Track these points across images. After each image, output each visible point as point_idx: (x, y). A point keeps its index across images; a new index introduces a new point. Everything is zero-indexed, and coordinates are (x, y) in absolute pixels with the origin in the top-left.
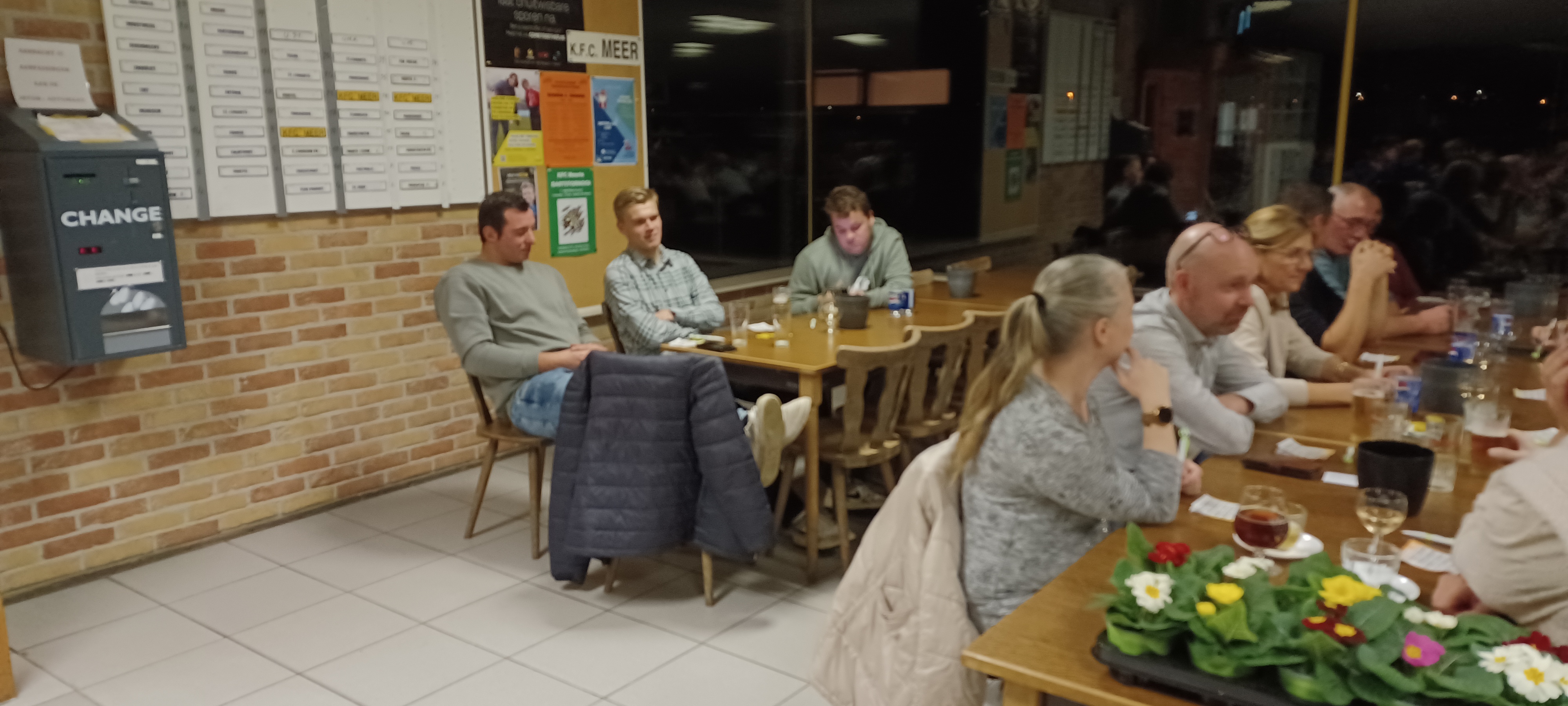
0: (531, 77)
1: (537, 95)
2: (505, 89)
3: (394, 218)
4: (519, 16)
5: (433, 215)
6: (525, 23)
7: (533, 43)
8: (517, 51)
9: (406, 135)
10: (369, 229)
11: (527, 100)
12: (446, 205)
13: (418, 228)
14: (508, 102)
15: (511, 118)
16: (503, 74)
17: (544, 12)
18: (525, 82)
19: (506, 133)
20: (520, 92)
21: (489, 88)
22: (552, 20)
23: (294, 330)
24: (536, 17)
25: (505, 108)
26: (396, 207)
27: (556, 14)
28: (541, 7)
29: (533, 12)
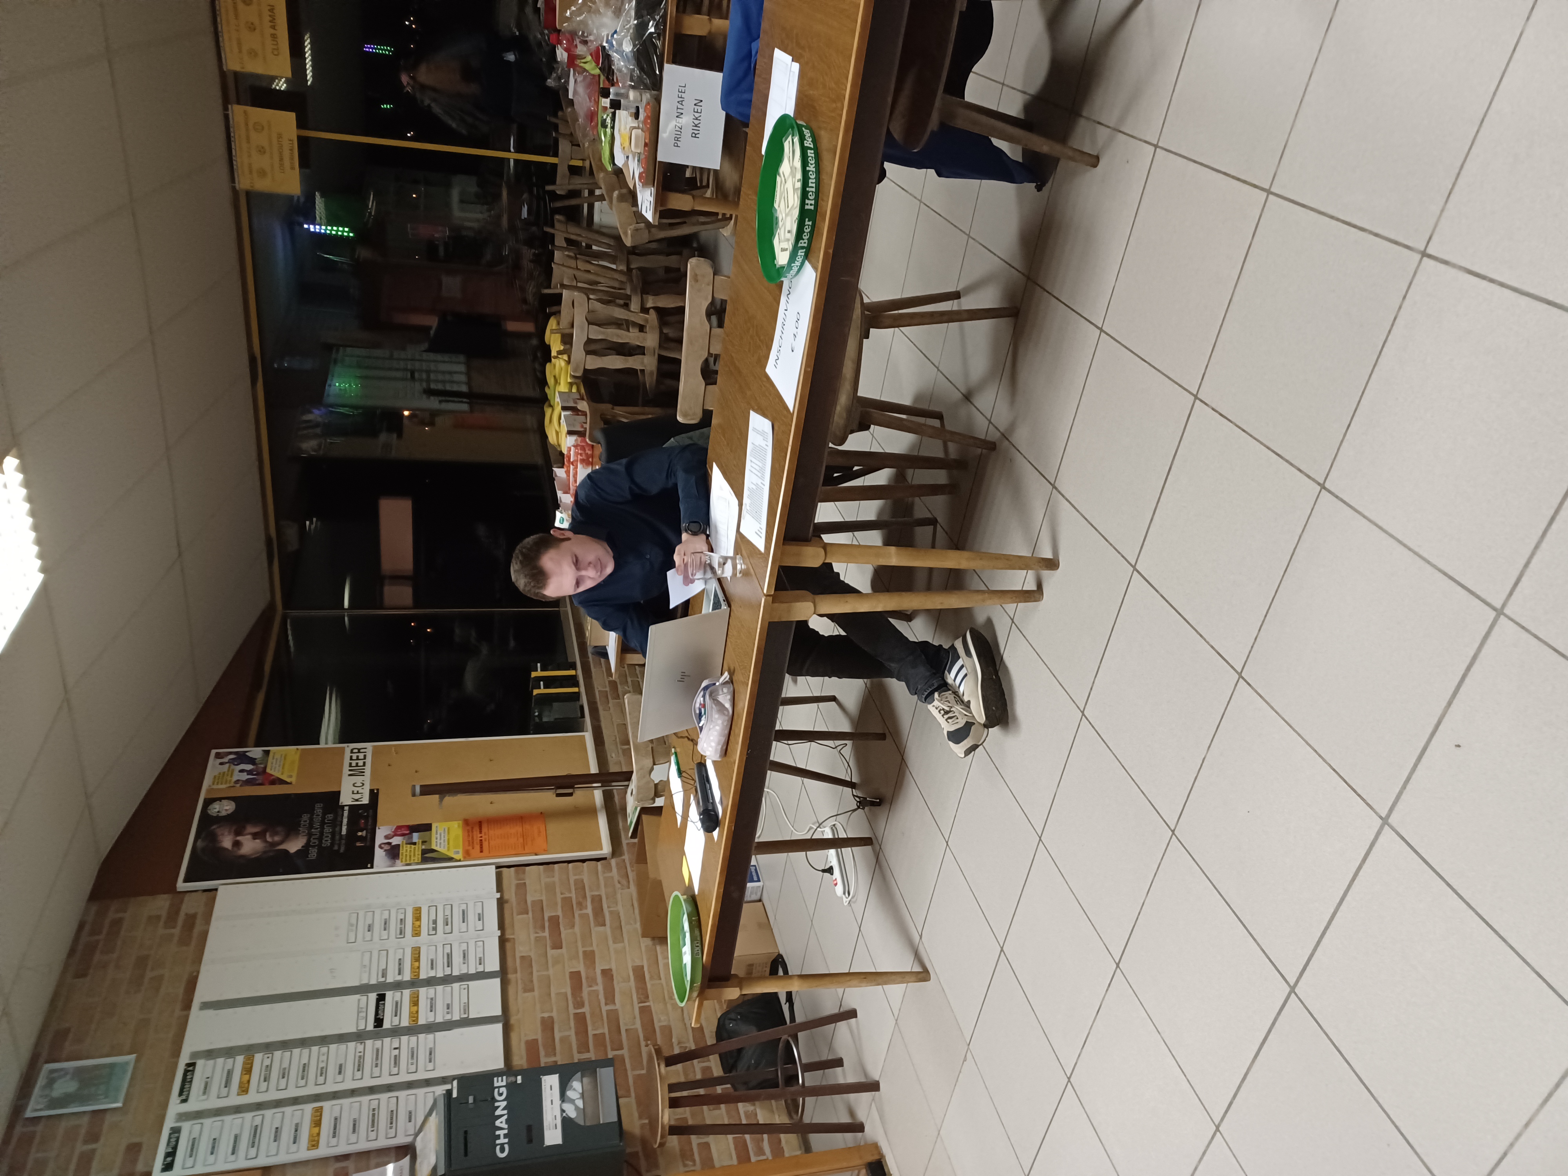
0: (382, 832)
1: (399, 827)
2: (393, 853)
3: (508, 936)
4: (327, 842)
5: (506, 906)
6: (333, 838)
7: (352, 831)
8: (358, 844)
10: (518, 955)
11: (403, 835)
12: (498, 895)
13: (518, 918)
14: (405, 850)
15: (420, 847)
16: (379, 854)
17: (323, 823)
18: (387, 837)
19: (434, 851)
20: (396, 841)
21: (393, 864)
22: (330, 816)
23: (605, 1009)
24: (327, 830)
25: (410, 852)
26: (499, 933)
27: (324, 814)
28: (317, 825)
29: (322, 833)
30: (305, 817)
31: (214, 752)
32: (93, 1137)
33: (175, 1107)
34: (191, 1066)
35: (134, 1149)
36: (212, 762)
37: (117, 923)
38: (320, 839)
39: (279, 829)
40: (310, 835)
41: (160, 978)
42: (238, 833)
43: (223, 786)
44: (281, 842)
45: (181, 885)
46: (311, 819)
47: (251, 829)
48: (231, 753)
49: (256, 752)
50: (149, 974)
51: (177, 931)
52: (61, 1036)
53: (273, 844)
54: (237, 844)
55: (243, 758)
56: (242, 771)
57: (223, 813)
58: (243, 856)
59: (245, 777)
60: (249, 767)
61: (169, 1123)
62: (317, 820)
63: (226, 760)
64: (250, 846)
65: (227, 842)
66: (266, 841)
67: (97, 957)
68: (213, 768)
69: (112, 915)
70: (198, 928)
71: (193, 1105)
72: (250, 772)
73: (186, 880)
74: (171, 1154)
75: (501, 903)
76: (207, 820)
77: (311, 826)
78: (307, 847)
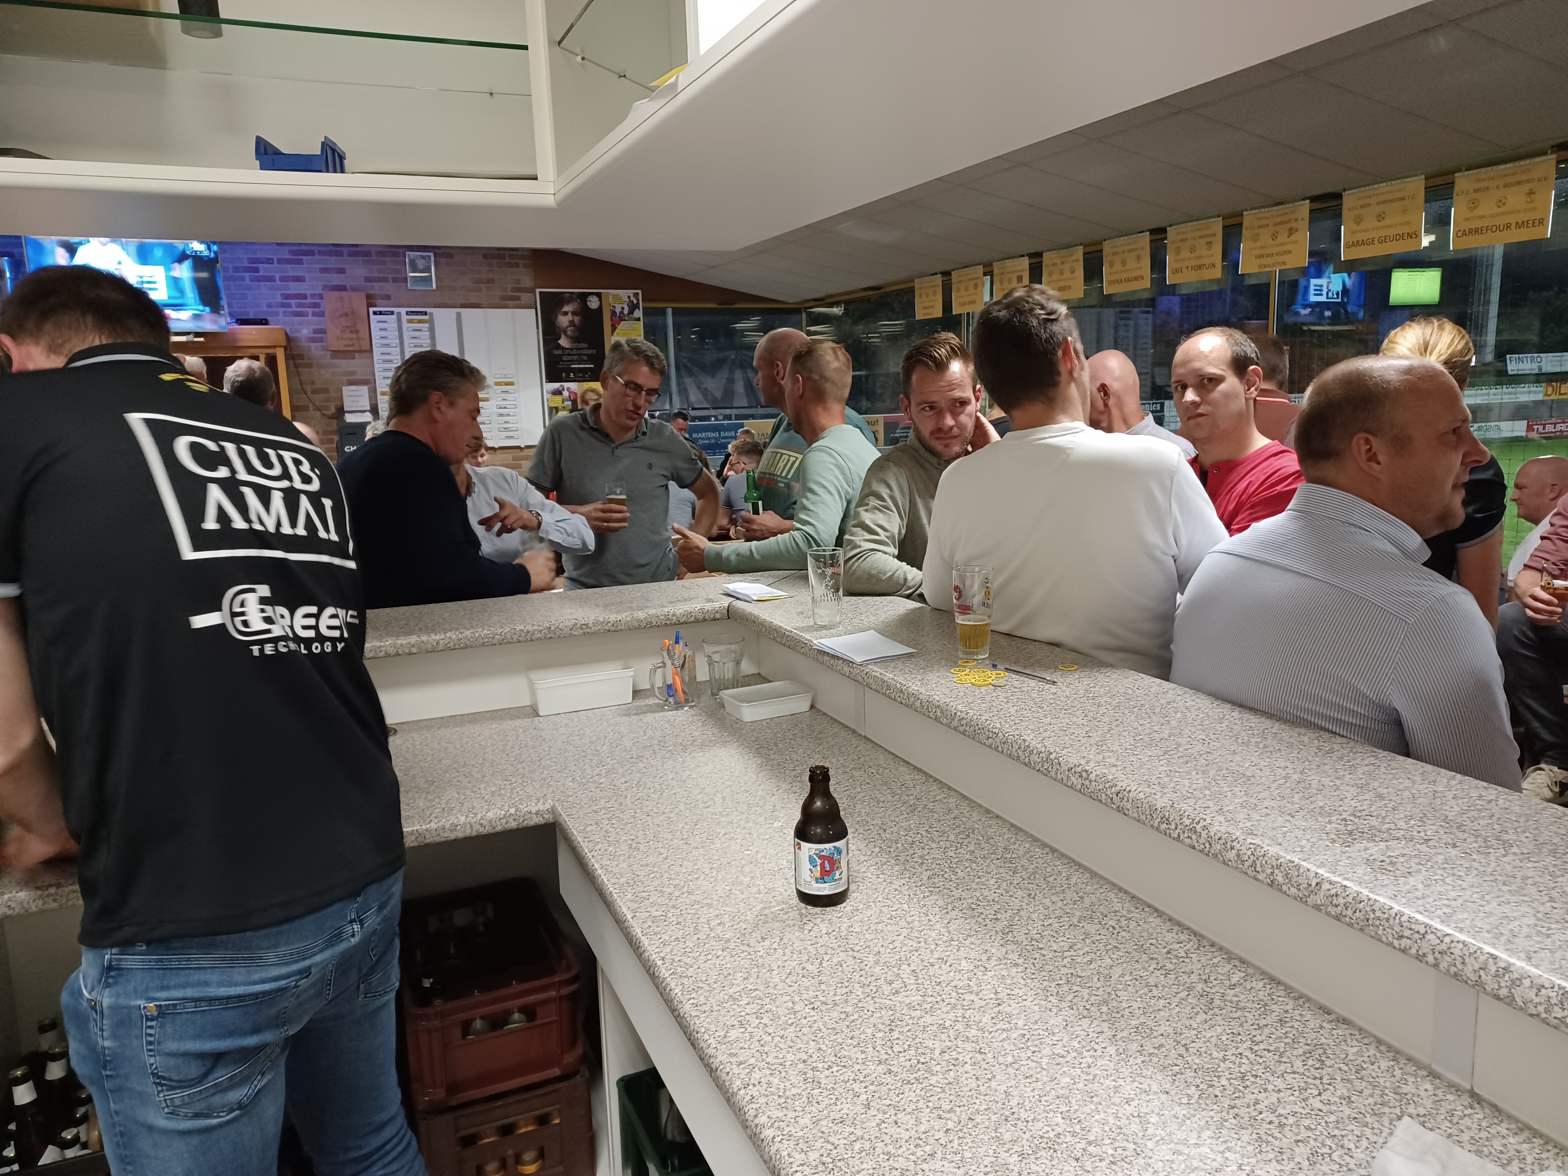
0: (573, 386)
1: (576, 394)
2: (557, 392)
3: (498, 451)
4: (565, 358)
5: (519, 450)
6: (569, 361)
7: (574, 370)
8: (564, 375)
9: (501, 415)
11: (570, 397)
12: (523, 446)
13: (510, 457)
14: (559, 398)
15: (560, 405)
16: (556, 385)
17: (580, 355)
18: (568, 389)
19: (557, 412)
20: (566, 394)
21: (548, 393)
22: (585, 358)
24: (575, 358)
25: (557, 401)
26: (496, 447)
27: (587, 355)
28: (579, 352)
29: (573, 355)
30: (585, 345)
31: (640, 292)
32: (395, 280)
33: (403, 311)
34: (426, 313)
35: (388, 297)
36: (631, 292)
37: (517, 265)
38: (569, 354)
39: (577, 333)
40: (571, 349)
41: (480, 290)
42: (574, 313)
43: (611, 300)
44: (566, 335)
45: (538, 291)
46: (584, 348)
47: (577, 319)
48: (638, 300)
49: (639, 313)
50: (482, 285)
51: (510, 293)
52: (450, 256)
53: (565, 332)
54: (566, 313)
55: (633, 307)
56: (623, 308)
57: (588, 303)
58: (556, 318)
59: (618, 311)
60: (626, 312)
61: (396, 310)
62: (584, 352)
63: (632, 298)
64: (563, 321)
65: (566, 308)
66: (567, 327)
67: (495, 261)
68: (625, 294)
69: (521, 262)
70: (510, 303)
71: (404, 318)
72: (622, 313)
73: (540, 293)
74: (381, 313)
75: (519, 448)
76: (584, 297)
77: (580, 349)
78: (564, 348)
